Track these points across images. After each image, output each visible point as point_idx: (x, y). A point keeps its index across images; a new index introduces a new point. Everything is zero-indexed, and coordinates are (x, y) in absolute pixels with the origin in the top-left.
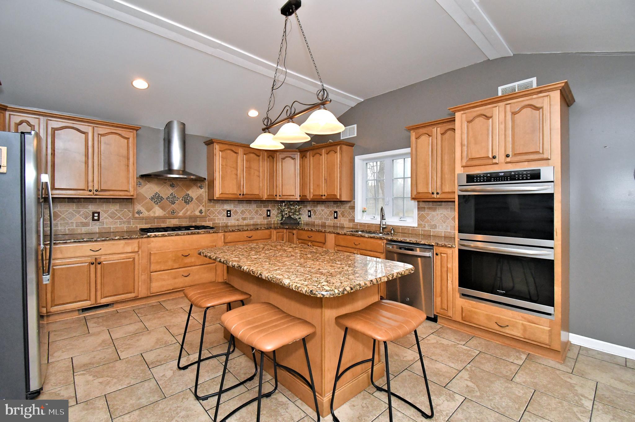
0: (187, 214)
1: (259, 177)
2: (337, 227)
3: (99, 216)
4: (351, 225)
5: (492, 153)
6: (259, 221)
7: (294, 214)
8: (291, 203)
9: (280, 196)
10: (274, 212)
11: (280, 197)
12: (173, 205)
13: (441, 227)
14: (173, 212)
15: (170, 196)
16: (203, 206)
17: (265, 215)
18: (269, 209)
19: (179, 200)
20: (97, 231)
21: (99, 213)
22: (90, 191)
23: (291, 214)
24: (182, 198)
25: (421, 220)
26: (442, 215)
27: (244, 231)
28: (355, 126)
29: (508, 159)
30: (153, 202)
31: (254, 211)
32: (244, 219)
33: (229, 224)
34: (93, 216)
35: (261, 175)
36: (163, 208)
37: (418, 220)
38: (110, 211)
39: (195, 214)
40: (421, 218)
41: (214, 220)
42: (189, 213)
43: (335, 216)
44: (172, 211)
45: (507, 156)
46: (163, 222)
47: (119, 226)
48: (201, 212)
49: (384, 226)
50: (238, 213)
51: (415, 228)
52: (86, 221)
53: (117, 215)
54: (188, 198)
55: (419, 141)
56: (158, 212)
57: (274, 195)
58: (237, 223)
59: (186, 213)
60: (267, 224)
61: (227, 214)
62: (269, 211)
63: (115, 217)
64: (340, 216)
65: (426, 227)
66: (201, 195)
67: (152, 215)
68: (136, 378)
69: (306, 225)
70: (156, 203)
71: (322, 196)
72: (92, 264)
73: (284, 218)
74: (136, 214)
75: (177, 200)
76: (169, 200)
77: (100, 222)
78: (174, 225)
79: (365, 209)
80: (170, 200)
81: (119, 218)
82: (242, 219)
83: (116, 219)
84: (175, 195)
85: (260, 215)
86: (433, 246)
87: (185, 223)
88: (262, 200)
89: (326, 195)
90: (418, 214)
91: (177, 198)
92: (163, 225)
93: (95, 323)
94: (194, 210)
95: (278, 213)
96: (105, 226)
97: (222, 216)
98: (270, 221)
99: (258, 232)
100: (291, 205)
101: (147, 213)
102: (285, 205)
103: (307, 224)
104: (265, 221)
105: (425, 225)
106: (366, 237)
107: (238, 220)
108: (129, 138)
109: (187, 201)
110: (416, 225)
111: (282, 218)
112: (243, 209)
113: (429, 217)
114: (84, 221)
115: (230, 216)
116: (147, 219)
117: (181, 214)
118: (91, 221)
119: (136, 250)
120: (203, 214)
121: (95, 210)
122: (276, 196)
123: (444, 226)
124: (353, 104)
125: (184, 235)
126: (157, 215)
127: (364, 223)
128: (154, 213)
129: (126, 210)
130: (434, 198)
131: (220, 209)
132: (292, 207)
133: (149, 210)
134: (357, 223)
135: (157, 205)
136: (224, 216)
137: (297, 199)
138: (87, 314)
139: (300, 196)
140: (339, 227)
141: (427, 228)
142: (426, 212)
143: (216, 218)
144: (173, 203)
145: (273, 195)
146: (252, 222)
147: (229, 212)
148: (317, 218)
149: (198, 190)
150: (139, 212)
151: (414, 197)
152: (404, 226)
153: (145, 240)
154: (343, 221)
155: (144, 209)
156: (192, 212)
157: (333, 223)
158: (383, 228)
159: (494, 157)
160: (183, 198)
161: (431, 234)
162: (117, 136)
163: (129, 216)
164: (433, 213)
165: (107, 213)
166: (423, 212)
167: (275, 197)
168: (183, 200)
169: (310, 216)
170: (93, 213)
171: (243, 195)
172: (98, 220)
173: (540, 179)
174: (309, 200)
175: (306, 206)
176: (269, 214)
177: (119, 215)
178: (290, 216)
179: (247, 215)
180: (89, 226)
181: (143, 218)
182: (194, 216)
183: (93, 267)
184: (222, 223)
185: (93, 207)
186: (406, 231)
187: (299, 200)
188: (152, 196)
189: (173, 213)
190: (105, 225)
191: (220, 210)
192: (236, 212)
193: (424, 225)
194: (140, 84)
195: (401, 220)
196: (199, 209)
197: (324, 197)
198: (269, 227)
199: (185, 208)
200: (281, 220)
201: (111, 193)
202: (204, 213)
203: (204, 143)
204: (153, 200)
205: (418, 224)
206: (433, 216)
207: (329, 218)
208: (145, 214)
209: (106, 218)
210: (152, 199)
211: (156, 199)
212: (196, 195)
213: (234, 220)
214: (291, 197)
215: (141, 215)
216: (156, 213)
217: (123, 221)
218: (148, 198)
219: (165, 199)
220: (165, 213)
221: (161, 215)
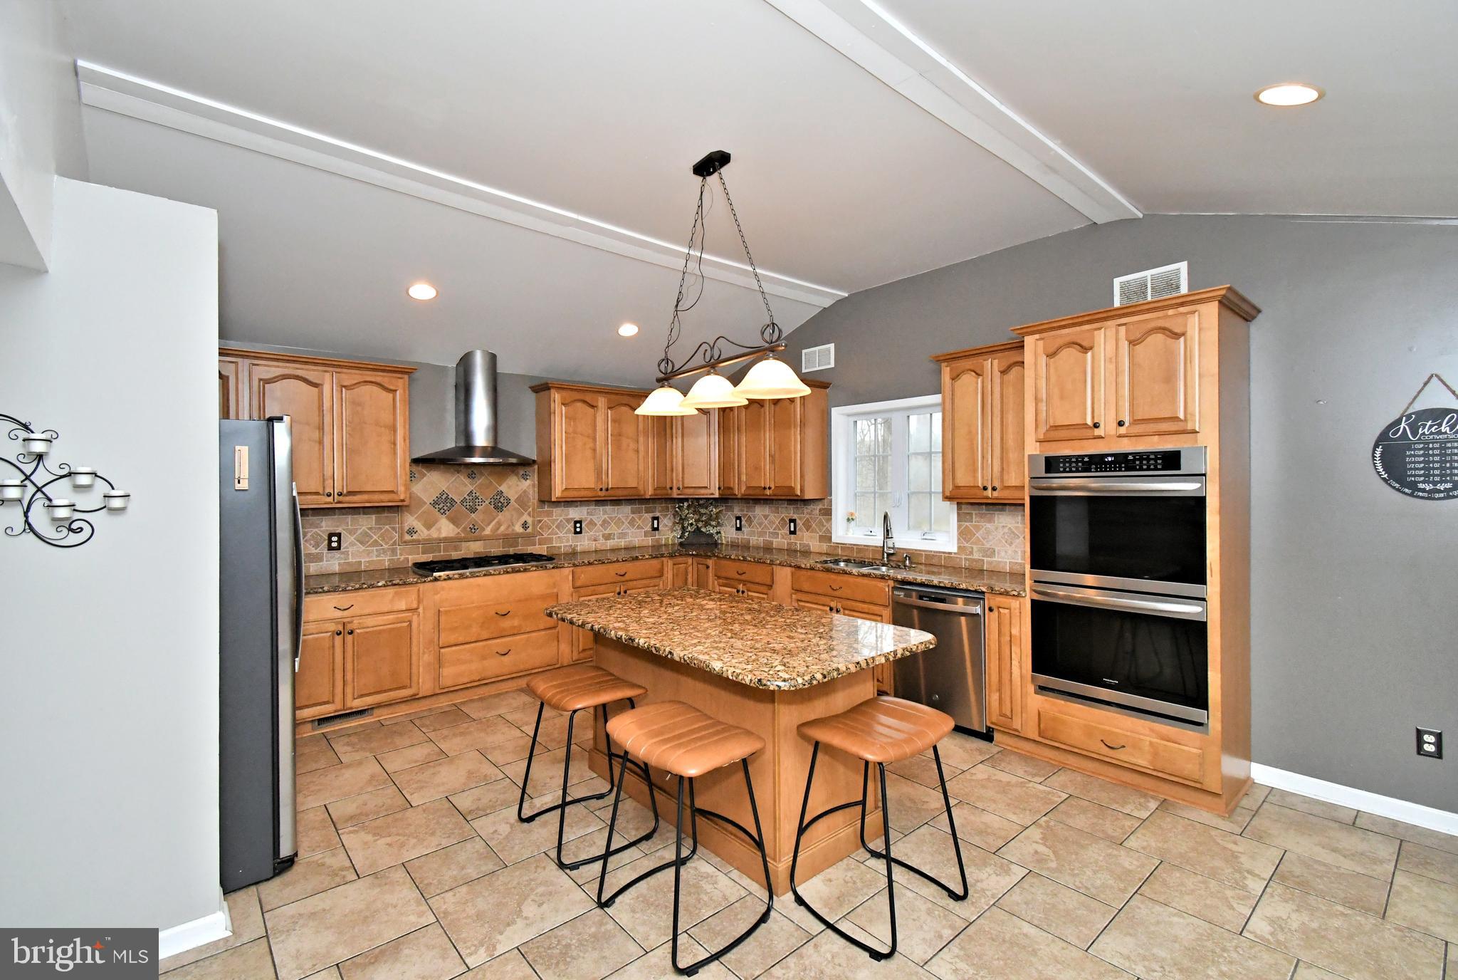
0: (499, 532)
1: (637, 451)
2: (796, 551)
3: (339, 542)
4: (824, 547)
5: (1093, 417)
6: (636, 539)
7: (707, 524)
8: (701, 502)
9: (679, 489)
10: (666, 522)
11: (679, 492)
12: (473, 515)
13: (1003, 554)
14: (473, 529)
15: (467, 497)
16: (529, 514)
17: (649, 528)
18: (657, 514)
19: (484, 504)
20: (336, 569)
21: (339, 535)
22: (329, 495)
23: (700, 524)
24: (489, 500)
25: (965, 539)
26: (1006, 530)
27: (610, 562)
28: (832, 346)
29: (1122, 430)
30: (437, 510)
31: (626, 520)
32: (607, 537)
33: (579, 549)
34: (330, 542)
35: (642, 448)
36: (454, 521)
37: (959, 539)
38: (359, 532)
39: (513, 530)
40: (963, 534)
41: (550, 540)
42: (502, 528)
43: (792, 529)
44: (472, 526)
45: (1121, 424)
46: (456, 549)
47: (375, 559)
48: (525, 526)
49: (892, 551)
50: (596, 525)
51: (953, 555)
52: (317, 551)
53: (371, 537)
54: (502, 500)
55: (958, 383)
56: (445, 528)
57: (668, 487)
58: (593, 546)
59: (498, 529)
60: (653, 546)
61: (575, 527)
62: (657, 518)
63: (368, 542)
64: (800, 530)
65: (975, 554)
66: (525, 491)
67: (435, 535)
68: (449, 837)
69: (732, 546)
70: (442, 511)
71: (765, 488)
72: (338, 634)
73: (687, 534)
74: (406, 534)
75: (480, 504)
76: (465, 504)
77: (343, 553)
78: (474, 553)
79: (852, 514)
80: (468, 504)
81: (376, 543)
82: (603, 537)
83: (369, 546)
84: (477, 495)
85: (639, 527)
86: (983, 593)
87: (496, 550)
88: (643, 497)
89: (773, 488)
90: (959, 527)
91: (480, 500)
92: (455, 555)
93: (348, 744)
94: (512, 523)
95: (675, 523)
96: (350, 560)
97: (566, 533)
98: (658, 540)
99: (637, 563)
100: (701, 506)
101: (425, 531)
102: (689, 507)
103: (734, 545)
104: (649, 541)
105: (972, 548)
106: (854, 575)
107: (595, 540)
108: (396, 391)
109: (500, 504)
110: (954, 549)
111: (683, 534)
112: (606, 516)
113: (981, 532)
115: (580, 532)
116: (429, 544)
117: (488, 531)
118: (326, 551)
119: (415, 606)
120: (529, 530)
121: (332, 530)
122: (671, 488)
123: (1010, 552)
124: (827, 303)
125: (499, 574)
126: (443, 535)
127: (851, 544)
128: (439, 530)
129: (387, 527)
130: (987, 498)
131: (561, 518)
132: (703, 511)
133: (429, 526)
134: (837, 543)
135: (444, 516)
136: (569, 531)
137: (713, 494)
138: (328, 729)
139: (719, 488)
140: (800, 552)
141: (976, 556)
142: (974, 523)
143: (554, 537)
144: (473, 510)
145: (665, 488)
146: (622, 543)
147: (578, 525)
148: (754, 531)
149: (519, 483)
150: (411, 531)
151: (949, 495)
152: (931, 551)
153: (428, 586)
154: (808, 539)
155: (419, 523)
156: (509, 526)
157: (788, 544)
158: (889, 555)
159: (1096, 426)
160: (492, 500)
161: (983, 566)
162: (375, 389)
163: (392, 539)
164: (988, 525)
165: (355, 534)
166: (968, 524)
167: (670, 491)
168: (492, 503)
169: (739, 529)
170: (331, 535)
171: (607, 490)
172: (339, 548)
173: (1179, 469)
174: (739, 496)
175: (730, 509)
176: (656, 526)
177: (375, 537)
178: (698, 529)
179: (613, 529)
180: (321, 560)
181: (418, 542)
182: (513, 534)
183: (338, 639)
184: (565, 546)
185: (330, 523)
186: (934, 561)
187: (717, 495)
188: (434, 498)
189: (473, 531)
190: (350, 557)
191: (561, 521)
192: (592, 523)
193: (970, 550)
194: (422, 291)
195: (925, 537)
196: (522, 521)
197: (768, 492)
198: (657, 552)
199: (496, 520)
200: (680, 538)
201: (365, 497)
202: (530, 528)
203: (530, 388)
204: (437, 506)
205: (959, 548)
206: (988, 532)
207: (780, 532)
208: (423, 533)
209: (352, 544)
210: (435, 503)
211: (442, 505)
212: (516, 493)
213: (588, 540)
214: (703, 491)
215: (414, 537)
216: (442, 531)
217: (383, 549)
218: (428, 503)
219: (458, 503)
220: (459, 531)
221: (452, 535)
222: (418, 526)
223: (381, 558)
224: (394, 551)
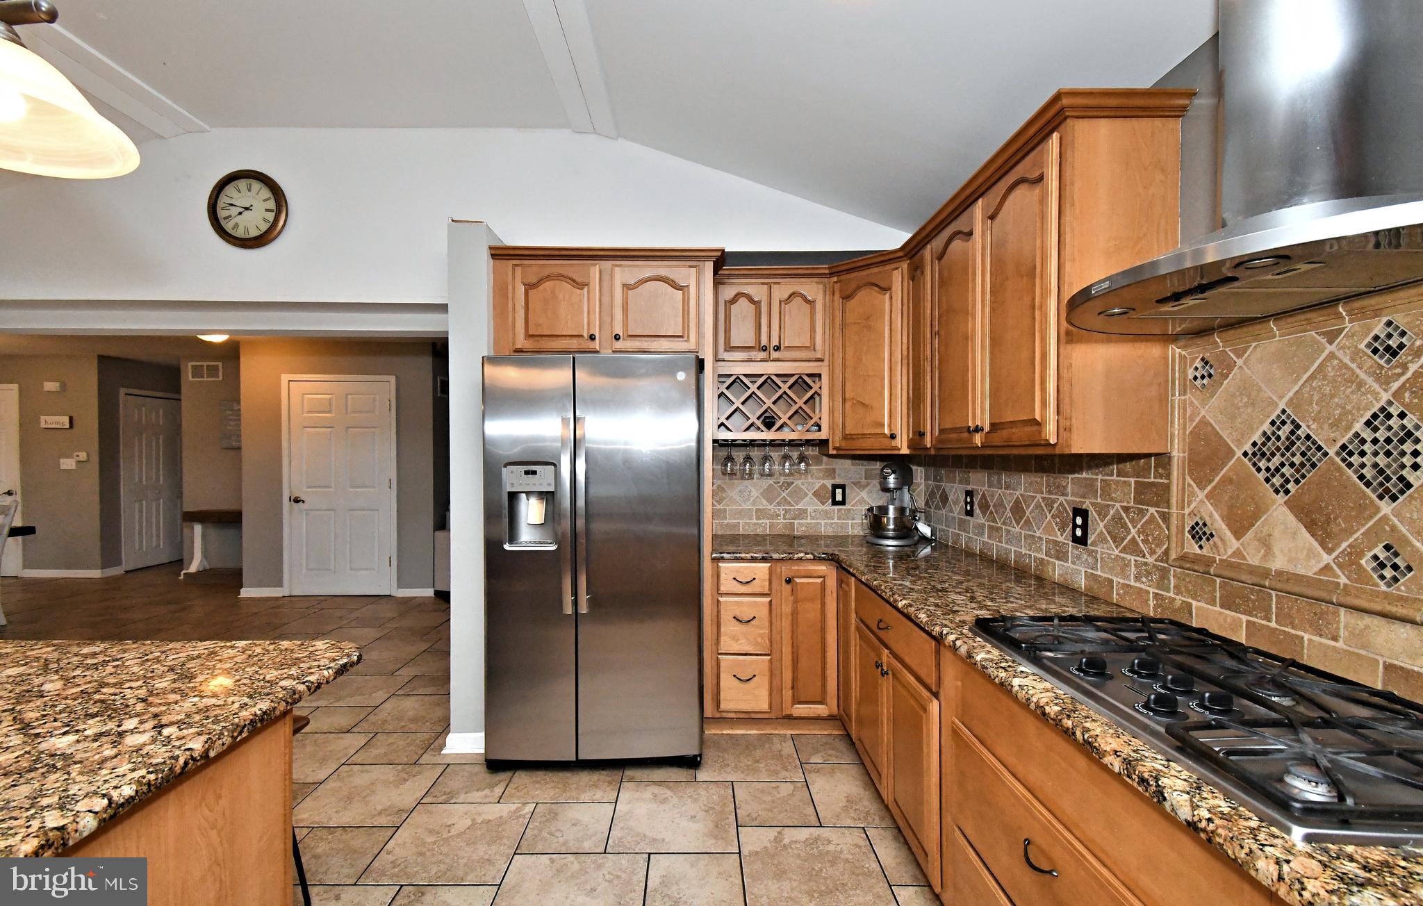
12: (1385, 507)
14: (1389, 566)
30: (1261, 476)
34: (1074, 526)
44: (1382, 555)
47: (1132, 583)
52: (1063, 540)
56: (1286, 544)
67: (1254, 559)
70: (1277, 480)
74: (1190, 538)
76: (1356, 461)
80: (1366, 459)
81: (1133, 548)
83: (1125, 551)
96: (1099, 573)
101: (1232, 540)
114: (1061, 539)
118: (1071, 543)
121: (1076, 502)
126: (1279, 564)
128: (1266, 543)
129: (1152, 510)
133: (1241, 525)
135: (1281, 498)
144: (1390, 487)
150: (1199, 533)
155: (1216, 516)
163: (1159, 544)
170: (1075, 513)
177: (1133, 532)
180: (1067, 559)
181: (1209, 567)
185: (1076, 487)
188: (1257, 437)
189: (1389, 574)
190: (1099, 565)
204: (1264, 465)
208: (1228, 545)
210: (1258, 453)
211: (1276, 460)
215: (1205, 552)
216: (1276, 549)
217: (1146, 564)
218: (1239, 453)
219: (1332, 452)
220: (1327, 558)
221: (1309, 569)
222: (1218, 523)
223: (1143, 586)
224: (1162, 582)
